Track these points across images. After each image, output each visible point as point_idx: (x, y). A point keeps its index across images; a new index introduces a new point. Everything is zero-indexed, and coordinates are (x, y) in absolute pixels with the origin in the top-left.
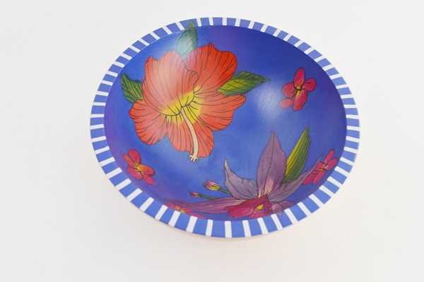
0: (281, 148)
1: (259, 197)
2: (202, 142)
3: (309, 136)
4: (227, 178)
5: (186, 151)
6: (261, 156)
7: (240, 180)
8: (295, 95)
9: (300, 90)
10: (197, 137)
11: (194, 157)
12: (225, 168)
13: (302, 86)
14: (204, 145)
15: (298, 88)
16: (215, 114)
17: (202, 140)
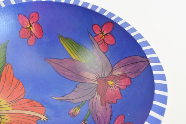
0: (61, 59)
1: (97, 83)
2: (30, 108)
3: (66, 38)
4: (69, 101)
5: (36, 121)
6: (60, 74)
7: (73, 93)
8: (31, 31)
9: (31, 26)
10: (25, 110)
11: (43, 118)
12: (59, 100)
13: (30, 23)
14: (33, 108)
15: (29, 26)
16: (10, 91)
17: (28, 108)
